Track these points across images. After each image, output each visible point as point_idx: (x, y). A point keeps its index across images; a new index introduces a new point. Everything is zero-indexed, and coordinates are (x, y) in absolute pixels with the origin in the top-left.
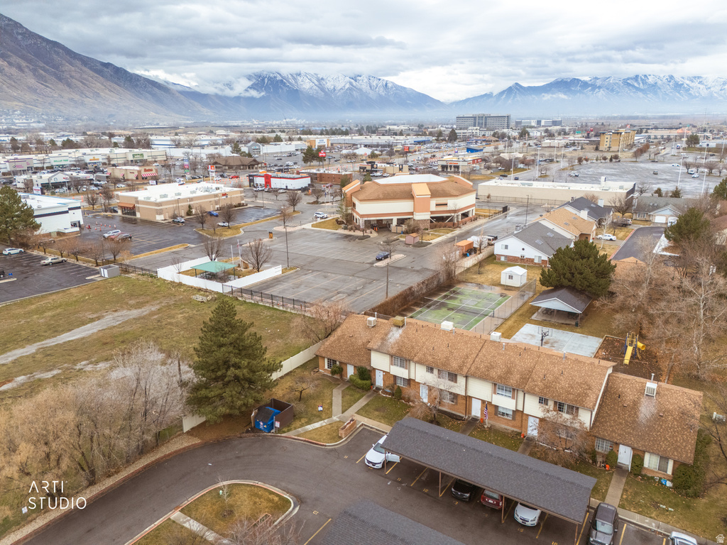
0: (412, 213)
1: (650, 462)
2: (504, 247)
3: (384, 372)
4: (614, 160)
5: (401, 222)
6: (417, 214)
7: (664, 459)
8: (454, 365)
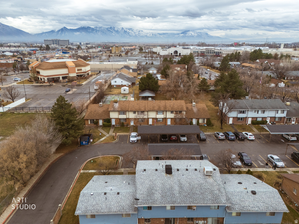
0: (68, 74)
1: (201, 121)
2: (115, 82)
3: (115, 118)
4: (120, 56)
5: (63, 78)
6: (71, 74)
7: (204, 119)
8: (143, 109)
